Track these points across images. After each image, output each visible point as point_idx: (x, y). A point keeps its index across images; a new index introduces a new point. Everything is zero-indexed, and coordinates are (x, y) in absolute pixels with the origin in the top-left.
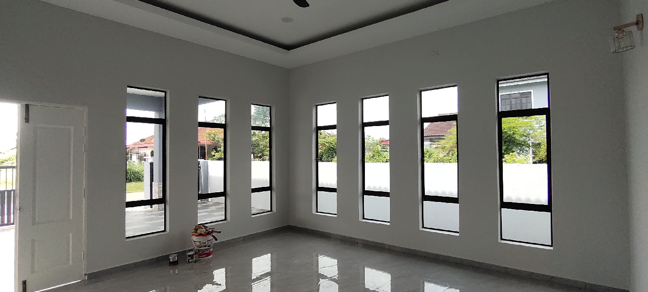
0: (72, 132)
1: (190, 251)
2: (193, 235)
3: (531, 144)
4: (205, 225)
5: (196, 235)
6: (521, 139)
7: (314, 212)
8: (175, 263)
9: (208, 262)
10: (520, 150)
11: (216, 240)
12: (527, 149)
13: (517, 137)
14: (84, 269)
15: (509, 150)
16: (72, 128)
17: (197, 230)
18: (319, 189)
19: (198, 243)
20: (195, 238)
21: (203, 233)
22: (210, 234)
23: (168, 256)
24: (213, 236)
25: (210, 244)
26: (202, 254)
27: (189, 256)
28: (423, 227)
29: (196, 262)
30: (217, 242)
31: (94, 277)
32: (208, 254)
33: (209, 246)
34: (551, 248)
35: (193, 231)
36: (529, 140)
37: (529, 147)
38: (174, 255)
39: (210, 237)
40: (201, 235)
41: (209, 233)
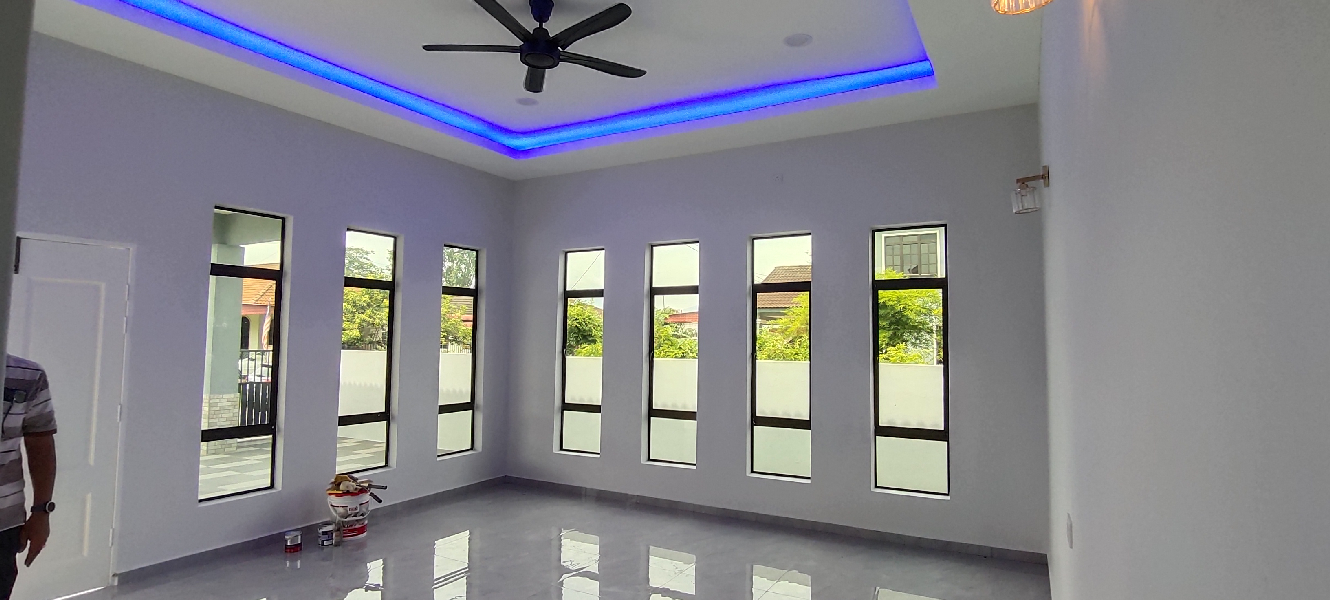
0: (103, 293)
1: (327, 524)
2: (330, 494)
3: (934, 329)
4: (355, 475)
5: (337, 495)
6: (918, 319)
7: (556, 449)
8: (296, 549)
9: (361, 545)
10: (917, 339)
11: (380, 501)
12: (928, 337)
13: (912, 315)
14: (114, 565)
15: (895, 339)
16: (103, 286)
17: (339, 484)
18: (566, 407)
19: (341, 510)
20: (334, 500)
21: (351, 489)
22: (366, 492)
23: (284, 534)
24: (372, 494)
25: (364, 510)
26: (350, 529)
27: (324, 533)
28: (752, 472)
29: (337, 545)
30: (380, 505)
31: (131, 580)
32: (361, 530)
33: (362, 515)
34: (948, 498)
35: (330, 487)
36: (931, 321)
37: (930, 332)
38: (295, 533)
39: (367, 497)
40: (347, 493)
41: (363, 491)
